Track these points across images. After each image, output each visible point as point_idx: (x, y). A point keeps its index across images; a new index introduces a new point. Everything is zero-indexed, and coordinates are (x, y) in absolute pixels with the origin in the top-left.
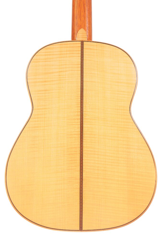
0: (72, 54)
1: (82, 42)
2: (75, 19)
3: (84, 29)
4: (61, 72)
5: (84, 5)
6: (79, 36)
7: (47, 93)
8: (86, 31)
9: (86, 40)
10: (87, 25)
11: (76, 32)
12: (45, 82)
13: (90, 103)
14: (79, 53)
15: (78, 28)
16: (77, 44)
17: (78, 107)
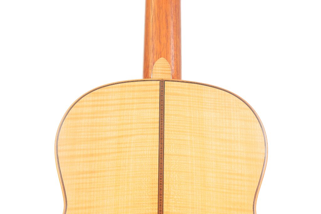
0: (144, 103)
1: (162, 83)
2: (151, 41)
3: (167, 58)
4: (122, 136)
5: (166, 16)
6: (157, 71)
7: (94, 177)
8: (170, 62)
9: (170, 77)
10: (172, 51)
11: (151, 64)
12: (92, 155)
13: (176, 197)
14: (155, 103)
15: (155, 56)
16: (152, 85)
17: (153, 204)
